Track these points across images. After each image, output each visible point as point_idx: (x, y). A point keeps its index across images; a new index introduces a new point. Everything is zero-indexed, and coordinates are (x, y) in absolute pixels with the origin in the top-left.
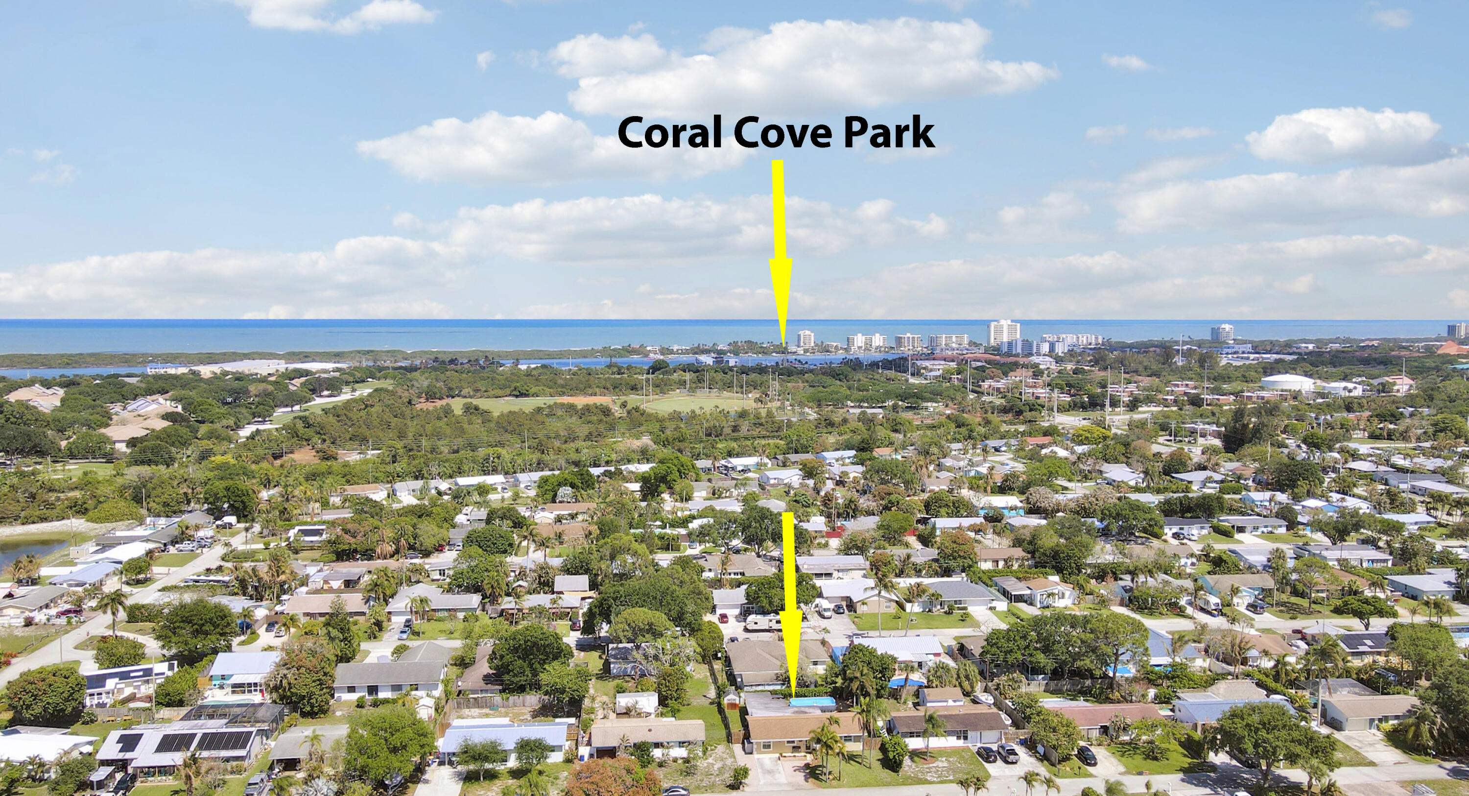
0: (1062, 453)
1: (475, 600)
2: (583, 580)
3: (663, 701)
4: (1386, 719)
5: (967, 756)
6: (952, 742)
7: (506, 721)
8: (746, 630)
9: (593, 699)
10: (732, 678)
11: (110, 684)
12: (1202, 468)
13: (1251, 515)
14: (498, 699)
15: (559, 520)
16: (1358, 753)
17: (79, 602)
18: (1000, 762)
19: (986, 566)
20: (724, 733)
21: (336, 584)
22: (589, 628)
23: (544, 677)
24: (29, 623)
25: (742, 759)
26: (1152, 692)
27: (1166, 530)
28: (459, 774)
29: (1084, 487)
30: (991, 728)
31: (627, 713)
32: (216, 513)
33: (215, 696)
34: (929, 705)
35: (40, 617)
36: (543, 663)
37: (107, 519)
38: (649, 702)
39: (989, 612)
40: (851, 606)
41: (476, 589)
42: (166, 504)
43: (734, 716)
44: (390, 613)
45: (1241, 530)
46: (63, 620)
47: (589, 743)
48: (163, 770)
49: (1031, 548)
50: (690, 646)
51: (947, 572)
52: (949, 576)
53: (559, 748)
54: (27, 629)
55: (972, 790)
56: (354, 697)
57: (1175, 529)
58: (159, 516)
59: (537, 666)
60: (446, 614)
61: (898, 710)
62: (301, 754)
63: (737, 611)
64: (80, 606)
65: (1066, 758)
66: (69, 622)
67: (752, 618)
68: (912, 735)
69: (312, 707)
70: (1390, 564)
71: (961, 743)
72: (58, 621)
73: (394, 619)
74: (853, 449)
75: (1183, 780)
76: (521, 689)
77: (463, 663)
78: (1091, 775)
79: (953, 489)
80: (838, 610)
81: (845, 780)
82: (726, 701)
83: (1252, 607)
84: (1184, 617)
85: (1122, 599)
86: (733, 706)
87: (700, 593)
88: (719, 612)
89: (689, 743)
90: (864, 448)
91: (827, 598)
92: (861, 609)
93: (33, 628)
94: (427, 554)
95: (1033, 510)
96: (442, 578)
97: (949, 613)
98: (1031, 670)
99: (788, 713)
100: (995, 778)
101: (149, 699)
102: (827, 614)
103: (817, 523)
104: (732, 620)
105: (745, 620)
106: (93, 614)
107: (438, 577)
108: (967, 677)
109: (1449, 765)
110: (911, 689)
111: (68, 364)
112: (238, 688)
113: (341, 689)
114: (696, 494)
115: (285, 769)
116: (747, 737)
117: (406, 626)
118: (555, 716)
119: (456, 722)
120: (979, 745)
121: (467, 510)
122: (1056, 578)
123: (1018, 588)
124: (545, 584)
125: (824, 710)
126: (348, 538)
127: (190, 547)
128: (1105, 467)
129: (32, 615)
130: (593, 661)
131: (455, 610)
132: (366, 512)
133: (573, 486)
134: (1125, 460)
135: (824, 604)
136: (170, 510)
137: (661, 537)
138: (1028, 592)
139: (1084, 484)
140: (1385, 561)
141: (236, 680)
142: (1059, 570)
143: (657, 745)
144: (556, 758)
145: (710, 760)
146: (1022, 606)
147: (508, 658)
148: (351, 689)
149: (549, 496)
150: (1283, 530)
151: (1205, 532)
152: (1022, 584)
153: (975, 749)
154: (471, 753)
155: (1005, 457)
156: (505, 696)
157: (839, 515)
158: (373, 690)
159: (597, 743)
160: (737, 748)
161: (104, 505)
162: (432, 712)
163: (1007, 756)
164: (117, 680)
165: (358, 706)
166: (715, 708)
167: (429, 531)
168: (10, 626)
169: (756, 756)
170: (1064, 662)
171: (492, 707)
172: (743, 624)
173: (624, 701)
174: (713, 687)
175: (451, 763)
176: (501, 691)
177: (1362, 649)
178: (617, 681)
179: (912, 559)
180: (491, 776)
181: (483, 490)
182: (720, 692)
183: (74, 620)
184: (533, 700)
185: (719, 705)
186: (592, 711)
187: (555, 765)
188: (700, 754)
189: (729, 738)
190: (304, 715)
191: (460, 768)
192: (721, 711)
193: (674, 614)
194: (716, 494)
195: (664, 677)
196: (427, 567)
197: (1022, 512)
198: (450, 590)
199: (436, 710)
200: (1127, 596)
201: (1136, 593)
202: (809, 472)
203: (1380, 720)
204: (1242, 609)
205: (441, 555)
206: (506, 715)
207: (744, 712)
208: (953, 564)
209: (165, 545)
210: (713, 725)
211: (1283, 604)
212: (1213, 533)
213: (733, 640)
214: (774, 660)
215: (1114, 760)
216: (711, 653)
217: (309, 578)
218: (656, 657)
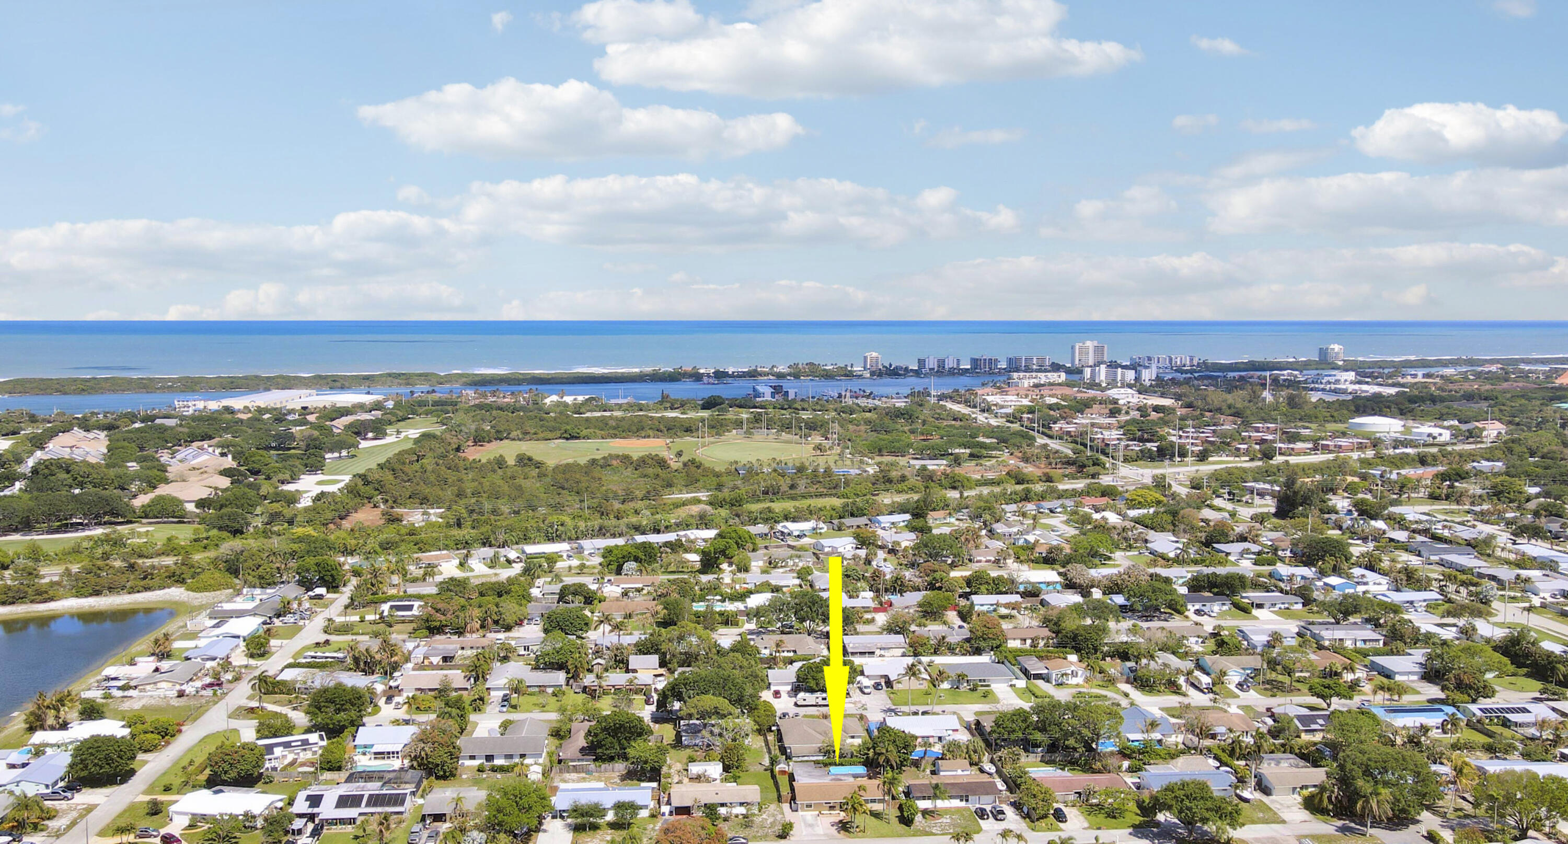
0: (1113, 518)
1: (560, 677)
2: (654, 659)
3: (726, 769)
4: (1306, 787)
5: (966, 814)
6: (956, 803)
7: (601, 785)
8: (796, 705)
9: (670, 767)
10: (783, 750)
11: (278, 751)
12: (1242, 538)
13: (1273, 591)
14: (592, 766)
15: (625, 594)
16: (1275, 813)
17: (217, 676)
18: (991, 819)
19: (1014, 644)
20: (775, 795)
21: (436, 660)
22: (661, 704)
23: (631, 752)
24: (181, 694)
25: (788, 815)
26: (1126, 764)
27: (1190, 606)
28: (569, 825)
29: (1127, 557)
30: (987, 794)
31: (698, 778)
32: (307, 585)
33: (364, 762)
34: (942, 773)
35: (189, 689)
36: (628, 739)
37: (205, 589)
38: (715, 769)
39: (1009, 689)
40: (889, 683)
41: (561, 667)
42: (261, 577)
43: (783, 781)
44: (488, 689)
45: (1260, 606)
46: (209, 692)
47: (669, 803)
48: (342, 821)
49: (1055, 628)
50: (746, 723)
51: (978, 651)
52: (980, 654)
53: (646, 807)
54: (180, 699)
55: (962, 841)
56: (476, 763)
57: (1197, 606)
58: (254, 587)
59: (624, 741)
60: (537, 689)
61: (918, 778)
62: (447, 810)
63: (789, 688)
64: (219, 679)
65: (1045, 816)
66: (215, 694)
67: (802, 695)
68: (924, 798)
69: (445, 772)
70: (1381, 642)
71: (963, 804)
72: (203, 693)
73: (493, 693)
74: (907, 512)
75: (1130, 834)
76: (611, 759)
77: (559, 734)
78: (1061, 830)
79: (999, 560)
80: (877, 686)
81: (868, 832)
82: (777, 769)
83: (1240, 685)
84: (1179, 694)
85: (1128, 678)
86: (783, 772)
87: (757, 676)
88: (773, 688)
89: (748, 804)
90: (918, 513)
91: (868, 677)
92: (896, 686)
93: (185, 698)
94: (508, 628)
95: (1070, 585)
96: (526, 653)
97: (973, 690)
98: (1029, 746)
99: (827, 780)
100: (986, 831)
101: (312, 764)
102: (866, 691)
103: (866, 598)
104: (784, 695)
105: (796, 696)
106: (231, 686)
107: (522, 652)
108: (975, 752)
109: (1340, 823)
110: (929, 759)
111: (83, 390)
112: (379, 755)
113: (464, 758)
114: (753, 564)
115: (434, 821)
116: (793, 798)
117: (504, 700)
118: (640, 780)
119: (562, 786)
120: (978, 806)
121: (539, 582)
122: (1073, 658)
123: (1036, 666)
124: (621, 662)
125: (856, 776)
126: (439, 616)
127: (292, 620)
128: (1151, 535)
129: (183, 687)
130: (667, 732)
131: (545, 686)
132: (451, 591)
133: (636, 559)
134: (1172, 527)
135: (865, 682)
136: (265, 582)
137: (721, 614)
138: (1046, 671)
139: (1128, 554)
140: (1378, 640)
141: (377, 749)
142: (1078, 650)
143: (722, 805)
144: (644, 814)
145: (764, 816)
146: (1040, 683)
147: (601, 736)
148: (472, 757)
149: (614, 567)
150: (1300, 606)
151: (1225, 608)
152: (1041, 664)
153: (973, 809)
154: (577, 811)
155: (1057, 521)
156: (597, 764)
157: (886, 590)
158: (489, 758)
159: (676, 803)
160: (786, 807)
161: (202, 576)
162: (540, 776)
163: (998, 815)
164: (281, 748)
165: (479, 770)
166: (769, 773)
167: (510, 608)
168: (165, 697)
169: (800, 813)
170: (1057, 739)
171: (588, 772)
172: (794, 700)
173: (695, 769)
174: (767, 756)
175: (562, 817)
176: (594, 760)
177: (1314, 727)
178: (688, 751)
179: (947, 640)
180: (595, 827)
181: (551, 559)
182: (773, 762)
183: (219, 692)
184: (620, 767)
185: (772, 771)
186: (669, 776)
187: (643, 819)
188: (756, 812)
189: (780, 799)
190: (438, 778)
191: (569, 820)
192: (773, 777)
193: (734, 697)
194: (772, 564)
195: (727, 749)
196: (513, 643)
197: (1059, 587)
198: (536, 668)
199: (543, 775)
200: (1132, 675)
201: (1140, 674)
202: (863, 541)
203: (1302, 788)
204: (1232, 687)
205: (522, 629)
206: (599, 780)
207: (792, 778)
208: (983, 644)
209: (270, 618)
210: (766, 788)
211: (1269, 682)
212: (1233, 609)
213: (784, 715)
214: (818, 736)
215: (1081, 818)
216: (766, 727)
217: (410, 653)
218: (720, 735)
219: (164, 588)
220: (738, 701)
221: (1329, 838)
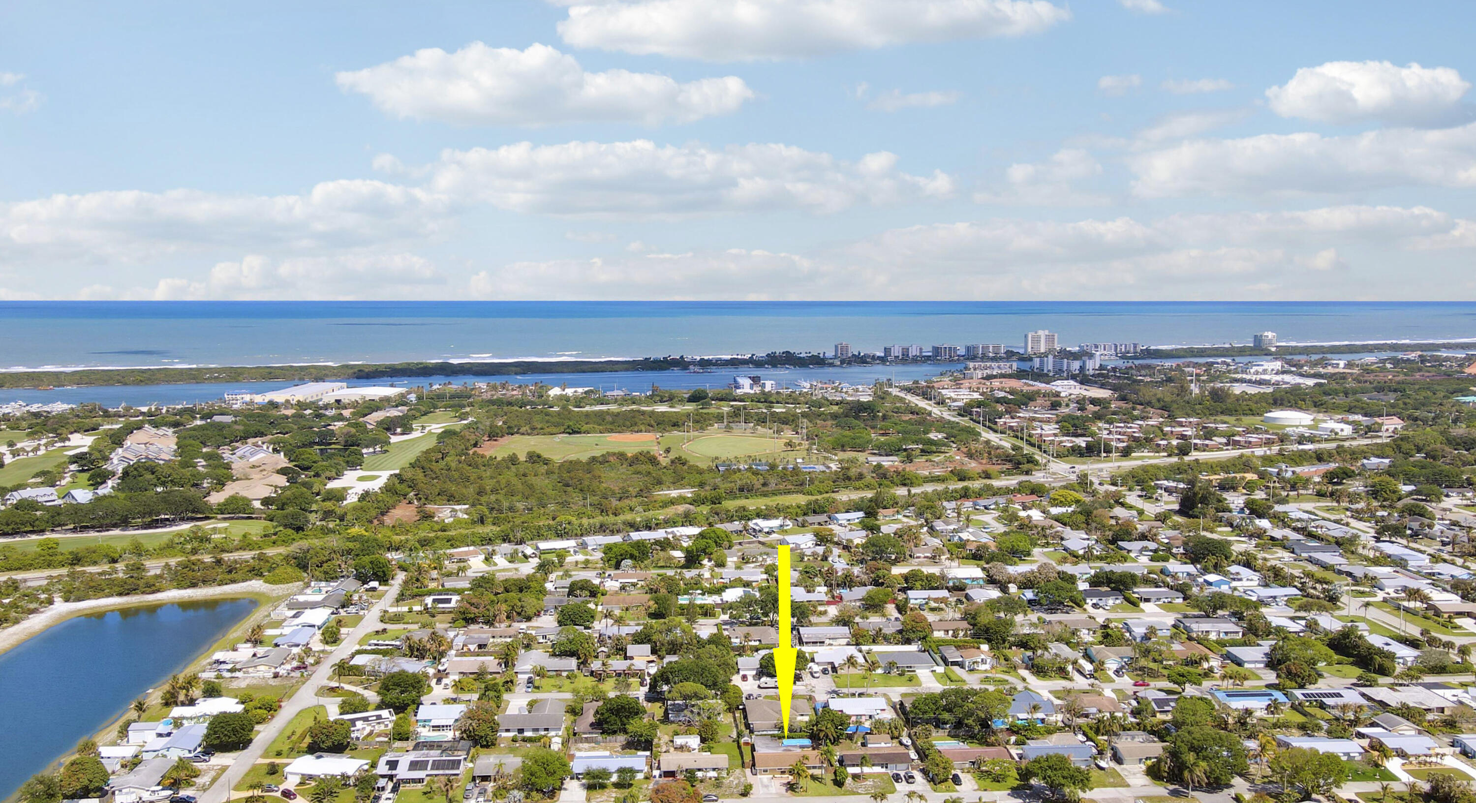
0: (1036, 515)
1: (573, 663)
2: (647, 648)
3: (703, 740)
4: (1150, 758)
5: (885, 778)
6: (878, 769)
7: (607, 753)
8: (759, 687)
9: (660, 739)
10: (748, 726)
11: (359, 724)
12: (1143, 537)
13: (1160, 587)
14: (600, 738)
15: (623, 588)
16: (1123, 779)
17: (301, 660)
18: (904, 782)
19: (938, 634)
20: (740, 762)
21: (473, 647)
22: (653, 687)
23: (630, 728)
24: (276, 676)
25: (750, 778)
26: (1013, 739)
27: (1088, 601)
28: (583, 785)
29: (1044, 553)
30: (902, 762)
31: (681, 748)
32: (363, 579)
33: (426, 734)
34: (869, 746)
35: (282, 671)
36: (627, 717)
37: (281, 582)
38: (694, 741)
39: (931, 674)
40: (834, 669)
41: (572, 654)
42: (326, 573)
43: (747, 750)
44: (516, 673)
45: (1147, 600)
46: (297, 674)
47: (659, 768)
48: (415, 781)
49: (973, 621)
50: (718, 704)
51: (908, 641)
52: (910, 644)
53: (641, 771)
54: (276, 680)
55: (879, 799)
56: (511, 734)
57: (1095, 601)
58: (321, 581)
59: (624, 719)
60: (555, 673)
61: (851, 749)
62: (492, 773)
63: (754, 672)
64: (304, 663)
65: (946, 780)
66: (302, 676)
67: (764, 679)
68: (853, 765)
69: (487, 742)
70: (1241, 634)
71: (884, 770)
72: (293, 674)
73: (519, 676)
74: (859, 510)
75: (1009, 794)
76: (614, 732)
77: (574, 711)
78: (957, 791)
79: (935, 556)
80: (824, 671)
81: (809, 792)
82: (742, 741)
83: (1117, 672)
84: (1066, 678)
85: (1027, 665)
86: (747, 744)
87: (728, 664)
88: (742, 673)
89: (719, 769)
90: (870, 510)
91: (817, 663)
92: (839, 672)
93: (279, 679)
94: (529, 619)
95: (991, 581)
96: (544, 641)
97: (901, 675)
98: (939, 724)
99: (780, 751)
100: (899, 792)
101: (386, 735)
102: (816, 675)
103: (821, 592)
104: (750, 678)
105: (759, 679)
106: (314, 668)
107: (541, 640)
108: (896, 728)
109: (1172, 787)
110: (860, 733)
112: (437, 728)
113: (502, 731)
114: (728, 559)
115: (482, 781)
116: (754, 765)
117: (528, 683)
118: (637, 749)
119: (578, 754)
120: (895, 772)
121: (552, 577)
122: (985, 647)
123: (953, 655)
124: (620, 650)
125: (802, 747)
126: (473, 609)
127: (354, 611)
128: (1067, 532)
129: (278, 670)
130: (656, 709)
131: (561, 671)
132: (482, 587)
133: (632, 557)
134: (1084, 526)
135: (815, 668)
136: (329, 577)
137: (702, 607)
138: (961, 659)
139: (1045, 550)
140: (1237, 632)
141: (434, 723)
142: (989, 641)
143: (699, 770)
144: (640, 776)
145: (731, 779)
146: (956, 668)
147: (606, 715)
148: (508, 730)
149: (613, 562)
150: (1180, 600)
151: (1118, 602)
152: (958, 653)
153: (891, 774)
154: (589, 774)
155: (988, 518)
156: (604, 736)
157: (838, 585)
158: (521, 731)
159: (664, 768)
160: (748, 771)
161: (277, 571)
162: (560, 746)
163: (909, 779)
164: (361, 722)
165: (513, 741)
166: (735, 744)
167: (530, 601)
168: (264, 678)
169: (759, 776)
170: (960, 718)
171: (597, 742)
172: (758, 682)
173: (679, 741)
174: (735, 730)
175: (578, 779)
176: (601, 733)
177: (1166, 708)
178: (673, 725)
179: (883, 631)
180: (603, 787)
181: (561, 555)
182: (740, 735)
183: (305, 673)
184: (621, 738)
185: (738, 743)
186: (658, 746)
187: (639, 780)
188: (725, 776)
189: (743, 765)
190: (482, 746)
191: (584, 781)
192: (739, 747)
193: (710, 683)
194: (745, 560)
195: (705, 726)
196: (533, 632)
197: (981, 582)
198: (554, 655)
199: (562, 744)
200: (1030, 663)
201: (1036, 662)
202: (822, 539)
203: (1146, 759)
204: (1111, 673)
205: (539, 619)
206: (605, 749)
207: (753, 749)
208: (912, 636)
209: (337, 609)
210: (733, 756)
211: (1142, 669)
212: (1125, 602)
213: (750, 695)
214: (774, 714)
215: (973, 782)
216: (735, 706)
217: (452, 641)
218: (699, 714)
219: (247, 580)
220: (714, 685)
221: (1160, 799)
